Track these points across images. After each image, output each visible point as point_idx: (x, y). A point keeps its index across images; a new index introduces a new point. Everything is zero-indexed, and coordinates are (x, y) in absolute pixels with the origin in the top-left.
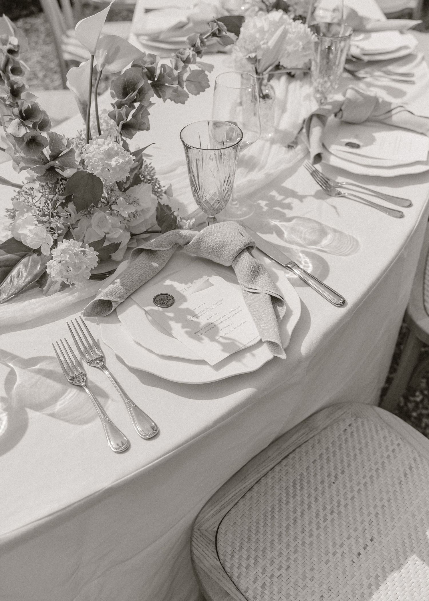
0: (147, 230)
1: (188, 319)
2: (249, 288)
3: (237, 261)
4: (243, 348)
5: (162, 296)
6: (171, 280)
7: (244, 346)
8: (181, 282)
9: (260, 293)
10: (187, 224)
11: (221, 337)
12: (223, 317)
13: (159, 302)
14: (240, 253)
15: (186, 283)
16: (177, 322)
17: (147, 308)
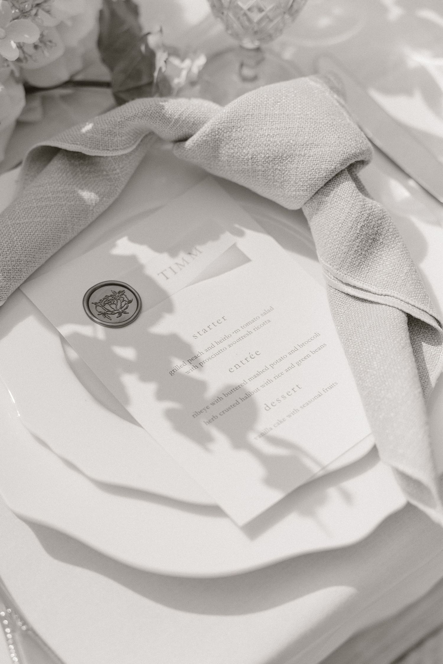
0: (72, 76)
1: (173, 372)
2: (348, 285)
3: (320, 203)
4: (321, 473)
5: (108, 291)
6: (133, 239)
7: (323, 468)
8: (158, 248)
9: (378, 303)
10: (184, 73)
11: (262, 435)
12: (272, 366)
13: (100, 309)
14: (330, 181)
15: (173, 253)
16: (144, 378)
17: (66, 330)
